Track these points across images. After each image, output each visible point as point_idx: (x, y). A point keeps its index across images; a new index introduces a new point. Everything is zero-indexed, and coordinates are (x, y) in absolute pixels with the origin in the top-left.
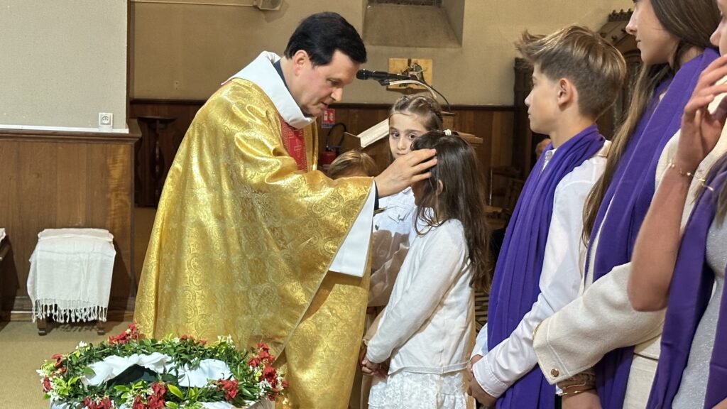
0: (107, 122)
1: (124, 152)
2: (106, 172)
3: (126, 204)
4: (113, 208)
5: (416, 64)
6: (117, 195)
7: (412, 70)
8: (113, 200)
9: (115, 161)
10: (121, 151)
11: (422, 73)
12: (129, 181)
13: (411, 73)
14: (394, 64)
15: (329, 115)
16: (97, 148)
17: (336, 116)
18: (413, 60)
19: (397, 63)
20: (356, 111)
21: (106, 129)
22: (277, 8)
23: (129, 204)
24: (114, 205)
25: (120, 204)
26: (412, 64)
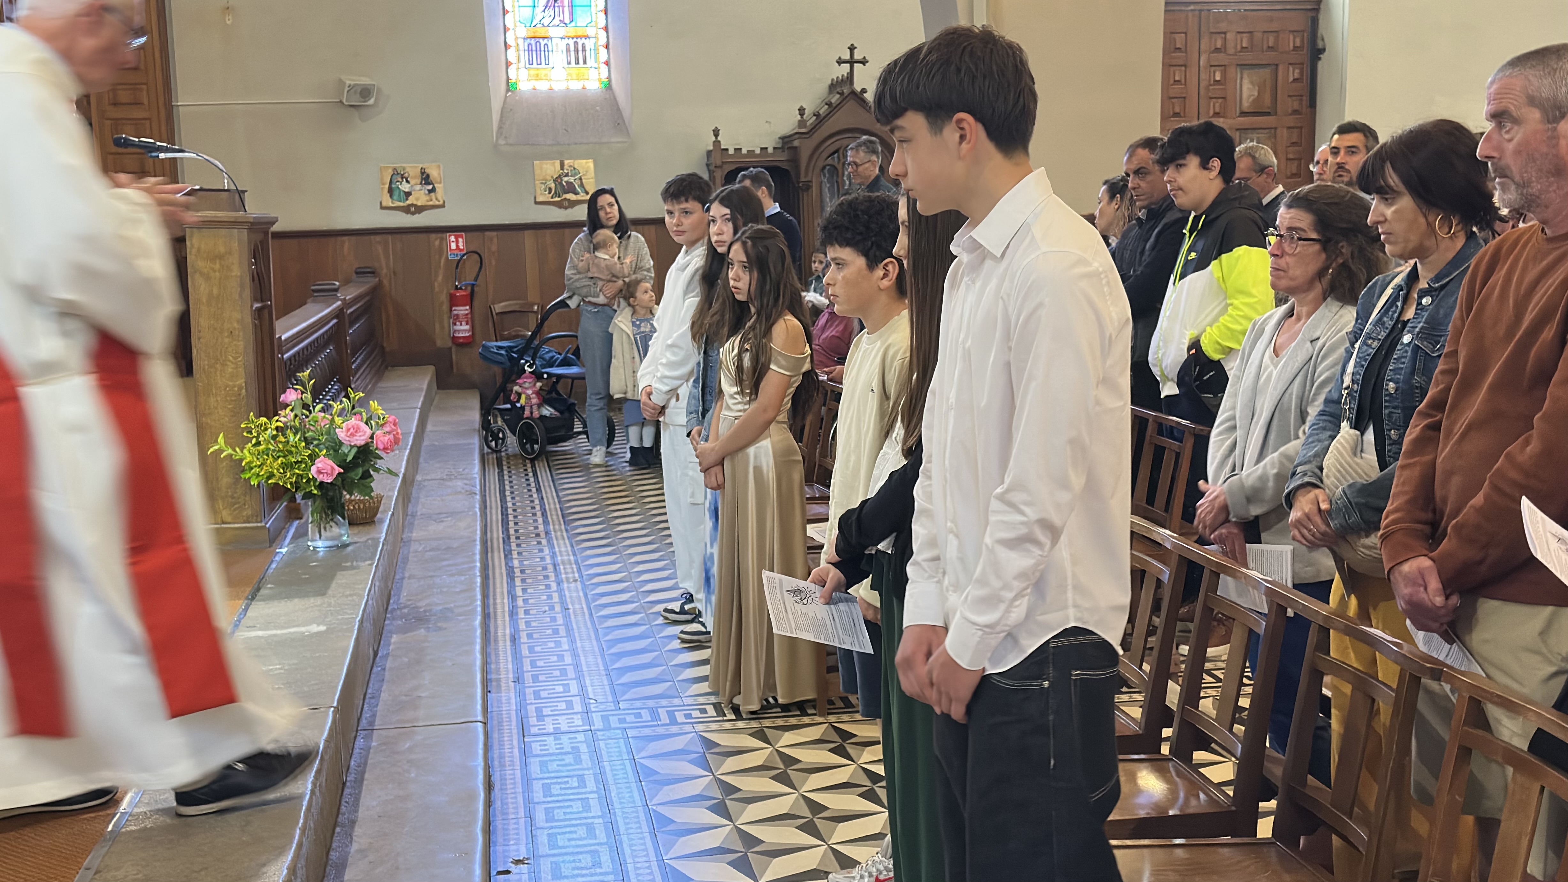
5: (570, 166)
7: (567, 175)
11: (580, 179)
13: (566, 179)
14: (541, 169)
15: (457, 242)
17: (467, 243)
18: (566, 162)
19: (545, 166)
20: (494, 234)
22: (371, 102)
26: (566, 167)
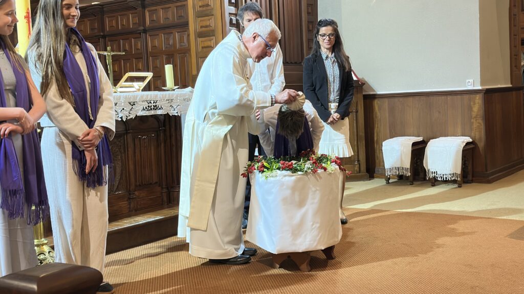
0: (469, 84)
1: (479, 98)
2: (470, 109)
3: (482, 125)
4: (475, 127)
6: (476, 120)
8: (474, 123)
9: (475, 104)
10: (477, 98)
12: (482, 113)
16: (466, 97)
21: (470, 88)
23: (483, 124)
24: (475, 126)
25: (478, 124)
